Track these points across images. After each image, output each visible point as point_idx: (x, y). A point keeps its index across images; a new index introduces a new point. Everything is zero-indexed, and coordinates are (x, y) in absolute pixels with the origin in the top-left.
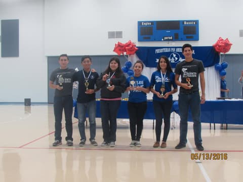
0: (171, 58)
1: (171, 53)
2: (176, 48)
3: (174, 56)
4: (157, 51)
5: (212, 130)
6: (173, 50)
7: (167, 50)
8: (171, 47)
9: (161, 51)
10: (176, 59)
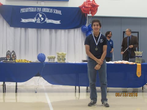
0: (37, 18)
1: (37, 12)
2: (42, 7)
3: (40, 16)
4: (23, 10)
5: (77, 94)
6: (39, 10)
7: (32, 10)
8: (37, 7)
9: (27, 10)
10: (42, 19)
